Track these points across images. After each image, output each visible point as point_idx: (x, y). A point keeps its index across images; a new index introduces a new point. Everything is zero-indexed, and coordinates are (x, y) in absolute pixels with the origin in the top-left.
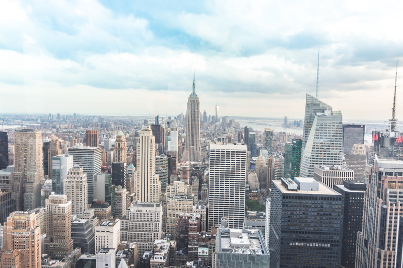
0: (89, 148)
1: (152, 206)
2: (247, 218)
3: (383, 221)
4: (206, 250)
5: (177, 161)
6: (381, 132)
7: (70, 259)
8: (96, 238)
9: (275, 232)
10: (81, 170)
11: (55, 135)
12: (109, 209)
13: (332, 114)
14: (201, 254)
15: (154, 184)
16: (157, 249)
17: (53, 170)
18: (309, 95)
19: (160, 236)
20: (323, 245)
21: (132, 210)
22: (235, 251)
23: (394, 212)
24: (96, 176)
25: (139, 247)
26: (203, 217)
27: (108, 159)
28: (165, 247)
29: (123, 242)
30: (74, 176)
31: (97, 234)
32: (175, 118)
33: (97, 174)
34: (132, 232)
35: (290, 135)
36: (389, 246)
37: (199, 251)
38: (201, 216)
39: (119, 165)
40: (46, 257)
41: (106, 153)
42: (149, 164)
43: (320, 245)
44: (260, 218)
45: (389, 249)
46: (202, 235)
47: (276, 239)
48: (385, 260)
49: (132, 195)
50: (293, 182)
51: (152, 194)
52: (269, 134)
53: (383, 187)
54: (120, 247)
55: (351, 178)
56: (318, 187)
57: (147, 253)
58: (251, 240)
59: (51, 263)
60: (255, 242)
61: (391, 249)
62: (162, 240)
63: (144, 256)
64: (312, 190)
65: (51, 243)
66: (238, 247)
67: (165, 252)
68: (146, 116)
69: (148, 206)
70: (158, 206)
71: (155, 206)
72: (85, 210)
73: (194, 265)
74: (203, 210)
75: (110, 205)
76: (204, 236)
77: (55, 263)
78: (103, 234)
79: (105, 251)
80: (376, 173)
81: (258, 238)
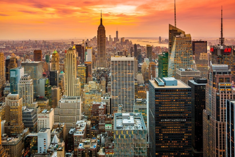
0: (34, 62)
1: (75, 98)
2: (136, 103)
3: (218, 103)
4: (110, 126)
5: (92, 68)
6: (215, 46)
7: (22, 136)
8: (38, 121)
9: (152, 113)
10: (29, 77)
11: (14, 53)
12: (47, 102)
13: (185, 36)
14: (107, 129)
15: (76, 84)
16: (78, 127)
17: (11, 77)
18: (171, 25)
19: (80, 118)
20: (182, 120)
21: (62, 102)
22: (125, 128)
23: (224, 97)
24: (39, 81)
25: (66, 126)
26: (108, 104)
27: (48, 68)
28: (83, 126)
29: (56, 123)
30: (24, 81)
31: (39, 119)
32: (91, 40)
33: (40, 79)
34: (62, 116)
35: (163, 48)
36: (222, 118)
37: (105, 127)
38: (107, 104)
39: (54, 72)
40: (5, 136)
41: (47, 64)
42: (73, 71)
43: (180, 120)
44: (144, 103)
45: (222, 121)
46: (107, 116)
47: (153, 117)
48: (220, 128)
49: (62, 92)
50: (162, 80)
51: (75, 90)
52: (149, 48)
53: (216, 81)
54: (54, 127)
55: (199, 75)
56: (177, 83)
57: (72, 130)
58: (136, 120)
59: (8, 139)
60: (138, 121)
61: (224, 121)
62: (82, 121)
63: (70, 132)
64: (173, 85)
65: (9, 126)
66: (127, 125)
67: (83, 129)
68: (73, 39)
69: (72, 98)
70: (78, 98)
71: (76, 99)
72: (31, 103)
73: (102, 136)
74: (108, 100)
75: (48, 98)
76: (109, 117)
77: (11, 139)
78: (42, 119)
79: (44, 130)
80: (212, 73)
81: (140, 119)
